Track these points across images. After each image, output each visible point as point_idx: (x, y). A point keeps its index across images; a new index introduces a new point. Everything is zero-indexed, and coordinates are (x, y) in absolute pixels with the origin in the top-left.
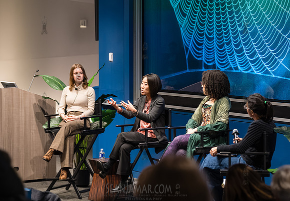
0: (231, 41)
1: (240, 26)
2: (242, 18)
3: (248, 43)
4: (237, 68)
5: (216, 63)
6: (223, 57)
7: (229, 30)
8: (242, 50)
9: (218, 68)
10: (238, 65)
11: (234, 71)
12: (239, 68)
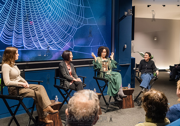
0: (35, 35)
1: (42, 28)
2: (43, 25)
3: (47, 36)
4: (40, 48)
5: (24, 45)
6: (29, 43)
7: (34, 30)
8: (43, 39)
9: (26, 48)
10: (41, 46)
11: (39, 49)
12: (42, 48)
